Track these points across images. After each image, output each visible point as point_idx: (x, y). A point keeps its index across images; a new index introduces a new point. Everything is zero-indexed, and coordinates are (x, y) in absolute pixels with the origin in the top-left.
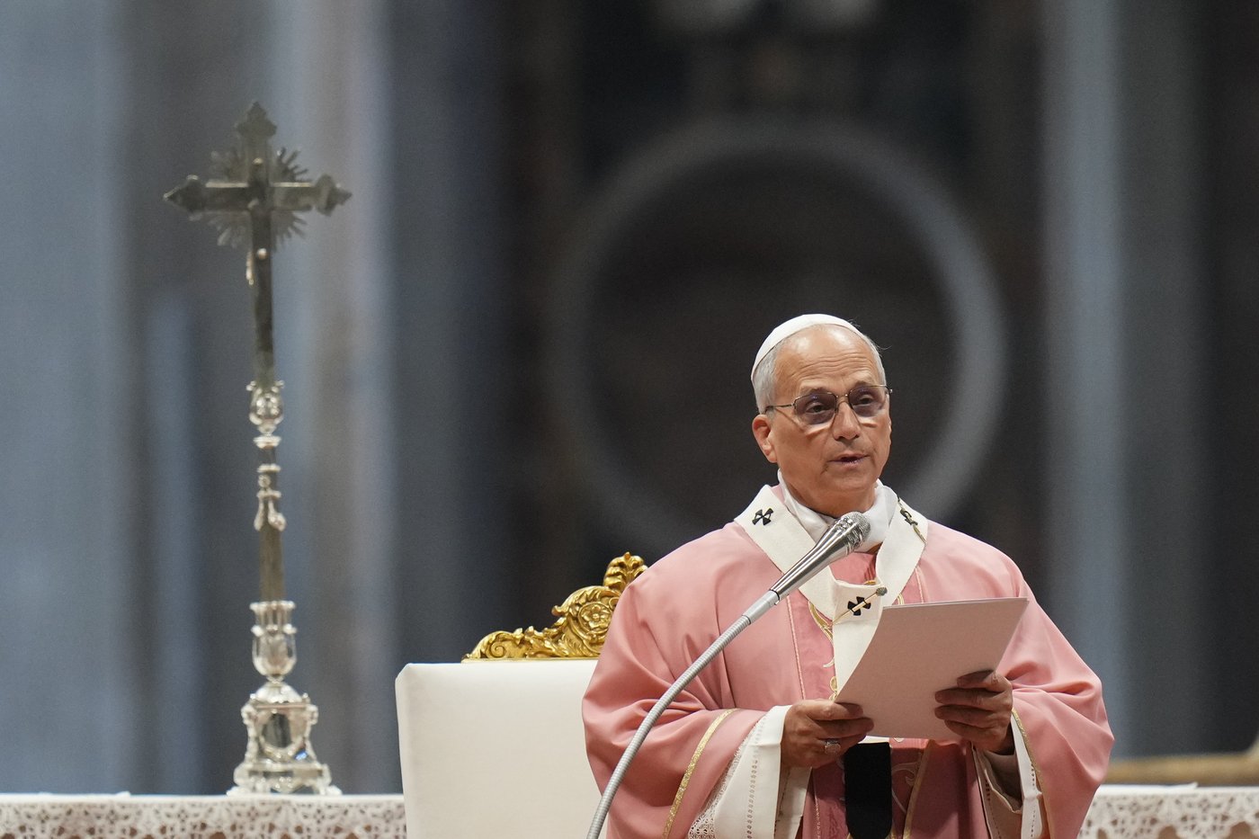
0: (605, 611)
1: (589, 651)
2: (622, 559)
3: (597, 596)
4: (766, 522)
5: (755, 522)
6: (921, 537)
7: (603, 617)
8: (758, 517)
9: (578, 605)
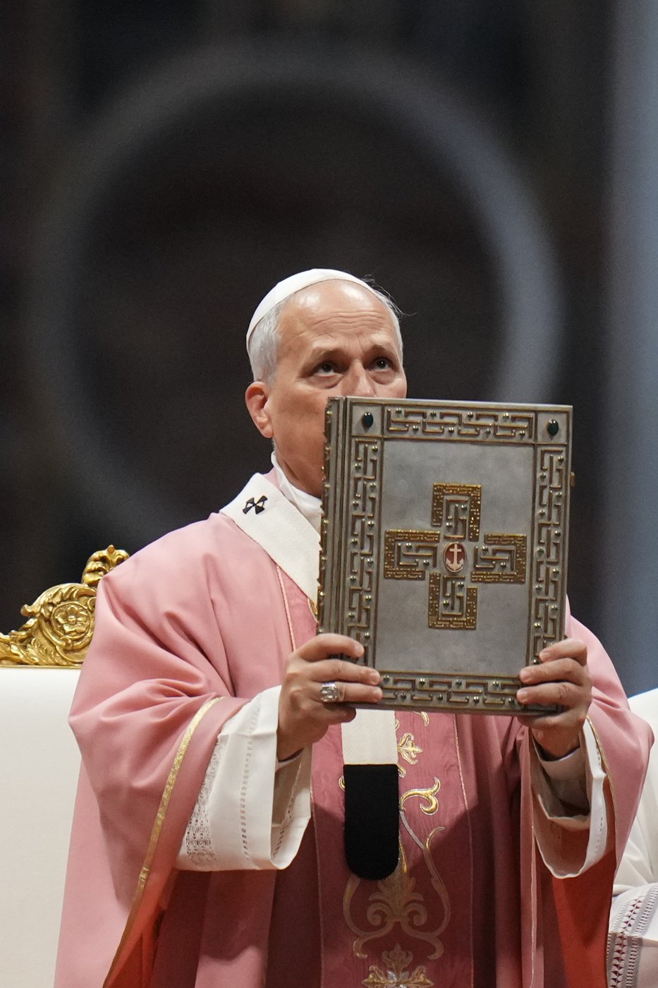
0: (83, 613)
1: (63, 658)
2: (104, 553)
3: (74, 596)
4: (259, 510)
5: (246, 511)
7: (80, 619)
9: (51, 604)
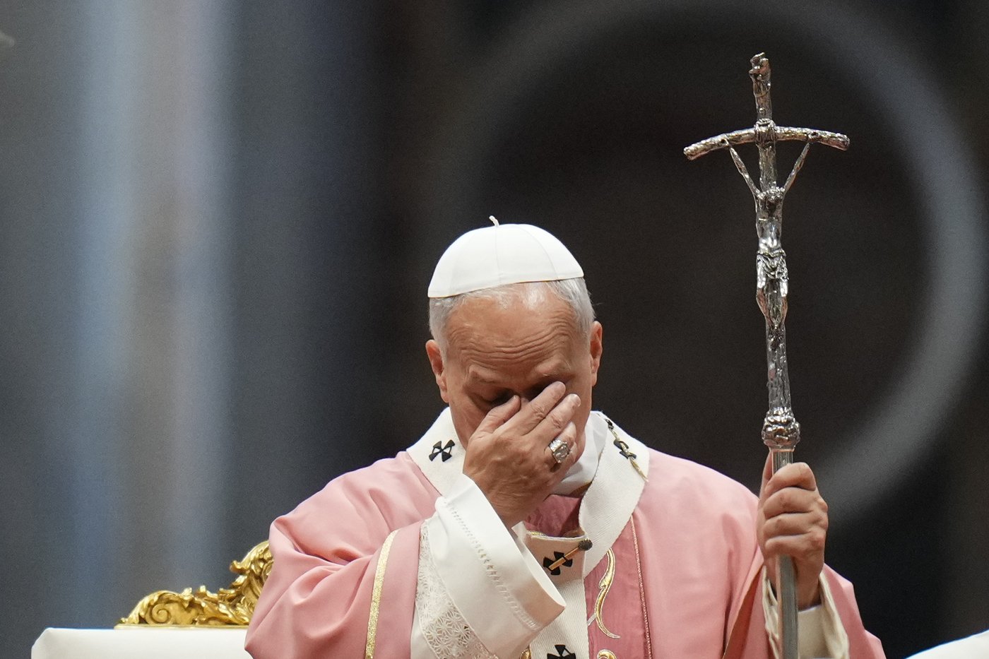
6: (641, 474)
8: (437, 450)
9: (263, 560)
